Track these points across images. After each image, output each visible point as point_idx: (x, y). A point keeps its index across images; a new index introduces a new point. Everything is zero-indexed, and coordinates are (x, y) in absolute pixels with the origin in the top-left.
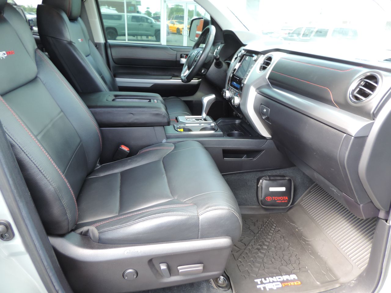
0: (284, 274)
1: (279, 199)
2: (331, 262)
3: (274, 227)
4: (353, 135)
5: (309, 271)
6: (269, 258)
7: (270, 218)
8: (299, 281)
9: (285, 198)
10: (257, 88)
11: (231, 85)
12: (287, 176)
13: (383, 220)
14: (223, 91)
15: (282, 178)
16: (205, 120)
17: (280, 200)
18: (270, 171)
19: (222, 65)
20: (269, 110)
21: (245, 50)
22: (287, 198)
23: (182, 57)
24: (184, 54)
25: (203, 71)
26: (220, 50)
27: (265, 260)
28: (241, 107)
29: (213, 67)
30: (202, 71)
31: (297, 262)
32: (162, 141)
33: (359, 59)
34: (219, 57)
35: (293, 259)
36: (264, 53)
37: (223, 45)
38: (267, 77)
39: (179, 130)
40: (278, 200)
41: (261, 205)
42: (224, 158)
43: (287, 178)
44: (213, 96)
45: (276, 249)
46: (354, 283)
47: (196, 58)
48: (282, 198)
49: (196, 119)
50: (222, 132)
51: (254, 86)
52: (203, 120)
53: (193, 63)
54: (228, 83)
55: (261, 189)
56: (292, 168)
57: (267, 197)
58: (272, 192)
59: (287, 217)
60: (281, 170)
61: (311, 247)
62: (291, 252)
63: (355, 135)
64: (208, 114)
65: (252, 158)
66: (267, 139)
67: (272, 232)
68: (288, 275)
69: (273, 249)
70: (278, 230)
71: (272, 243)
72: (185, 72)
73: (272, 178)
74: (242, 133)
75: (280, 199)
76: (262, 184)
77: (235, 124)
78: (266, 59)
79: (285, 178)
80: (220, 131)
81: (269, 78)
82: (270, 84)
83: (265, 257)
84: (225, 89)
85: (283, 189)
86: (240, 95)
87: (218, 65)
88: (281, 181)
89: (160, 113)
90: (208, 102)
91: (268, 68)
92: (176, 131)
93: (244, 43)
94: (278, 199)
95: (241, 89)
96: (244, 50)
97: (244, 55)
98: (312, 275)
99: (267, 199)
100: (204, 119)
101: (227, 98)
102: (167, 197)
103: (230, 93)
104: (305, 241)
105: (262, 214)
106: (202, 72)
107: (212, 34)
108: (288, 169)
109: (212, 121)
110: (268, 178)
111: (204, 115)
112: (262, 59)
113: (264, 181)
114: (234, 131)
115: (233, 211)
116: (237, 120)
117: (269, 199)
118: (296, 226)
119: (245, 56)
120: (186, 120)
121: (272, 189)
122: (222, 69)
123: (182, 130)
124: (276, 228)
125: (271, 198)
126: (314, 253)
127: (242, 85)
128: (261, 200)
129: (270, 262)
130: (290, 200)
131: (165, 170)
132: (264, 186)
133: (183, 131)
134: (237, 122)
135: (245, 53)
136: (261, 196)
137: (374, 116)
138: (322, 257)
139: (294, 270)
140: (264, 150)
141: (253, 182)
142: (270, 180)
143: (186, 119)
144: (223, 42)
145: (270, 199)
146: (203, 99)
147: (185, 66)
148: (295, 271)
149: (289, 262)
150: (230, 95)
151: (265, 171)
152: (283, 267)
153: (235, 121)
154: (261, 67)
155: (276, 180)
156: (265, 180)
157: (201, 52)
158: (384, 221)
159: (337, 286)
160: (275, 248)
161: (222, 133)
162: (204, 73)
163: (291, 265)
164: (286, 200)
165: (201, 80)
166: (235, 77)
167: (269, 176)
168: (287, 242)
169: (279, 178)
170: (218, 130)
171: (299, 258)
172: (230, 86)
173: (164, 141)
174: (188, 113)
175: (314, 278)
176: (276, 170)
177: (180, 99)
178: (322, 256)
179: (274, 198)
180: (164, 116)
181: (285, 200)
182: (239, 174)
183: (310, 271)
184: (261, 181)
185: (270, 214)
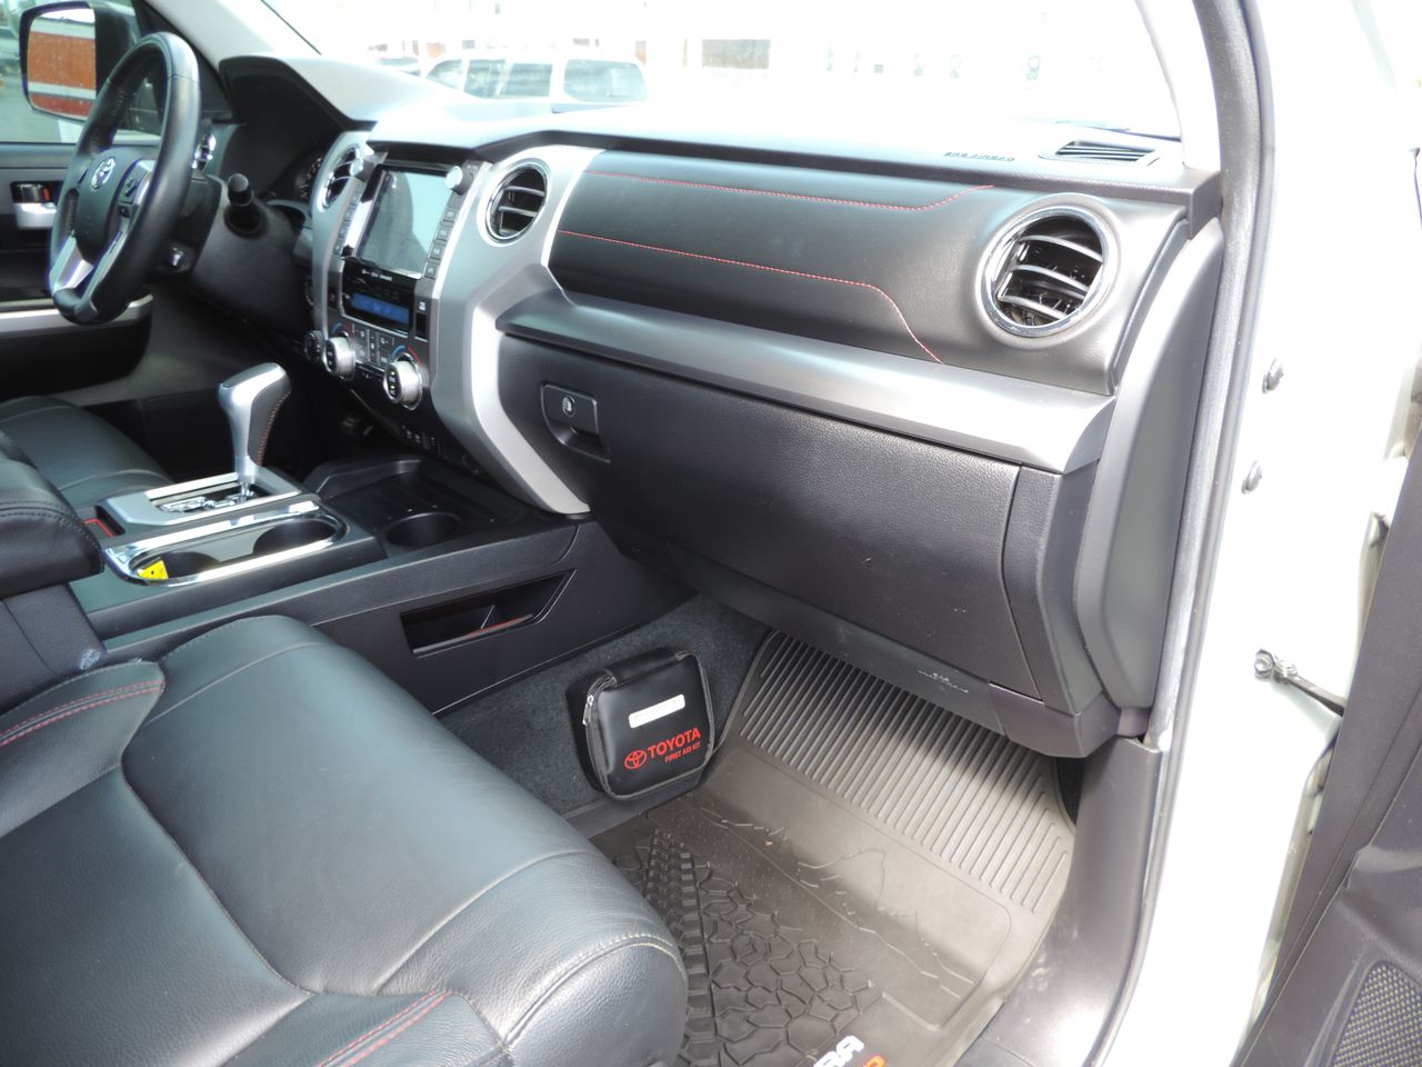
0: (815, 1052)
1: (671, 749)
2: (934, 924)
3: (688, 866)
4: (1061, 468)
5: (884, 995)
6: (735, 1011)
7: (657, 832)
8: (874, 1055)
9: (691, 735)
10: (503, 311)
11: (351, 310)
12: (678, 649)
13: (1130, 741)
14: (314, 342)
15: (663, 662)
16: (259, 490)
17: (676, 749)
18: (605, 647)
19: (265, 219)
20: (595, 403)
21: (378, 147)
22: (696, 733)
23: (19, 195)
24: (35, 183)
25: (177, 257)
26: (222, 152)
27: (725, 1030)
28: (441, 405)
29: (219, 235)
30: (172, 259)
31: (833, 975)
32: (77, 659)
33: (964, 155)
34: (249, 188)
35: (813, 971)
36: (493, 152)
37: (231, 129)
38: (545, 261)
39: (143, 573)
40: (668, 753)
41: (609, 798)
42: (415, 651)
43: (680, 657)
44: (274, 375)
45: (738, 957)
46: (1047, 975)
47: (122, 197)
48: (680, 740)
49: (209, 496)
50: (372, 534)
51: (488, 306)
52: (245, 492)
53: (113, 222)
54: (332, 304)
55: (598, 733)
56: (679, 609)
57: (628, 759)
58: (641, 727)
59: (713, 805)
60: (644, 630)
61: (844, 892)
62: (795, 947)
63: (1067, 466)
64: (268, 461)
65: (530, 616)
66: (577, 523)
67: (691, 889)
68: (830, 1050)
69: (728, 961)
70: (706, 875)
71: (713, 940)
72: (69, 272)
73: (628, 674)
74: (452, 515)
75: (674, 745)
76: (596, 710)
77: (397, 477)
78: (511, 179)
79: (672, 659)
80: (358, 530)
81: (552, 265)
82: (561, 288)
83: (717, 1014)
84: (320, 329)
85: (677, 703)
86: (421, 355)
87: (244, 220)
88: (663, 676)
89: (25, 517)
90: (259, 404)
91: (535, 222)
92: (131, 580)
93: (353, 113)
94: (668, 748)
95: (421, 324)
96: (370, 143)
97: (380, 168)
98: (902, 1008)
99: (630, 763)
100: (252, 488)
101: (343, 370)
102: (261, 998)
103: (355, 345)
104: (814, 875)
105: (618, 827)
106: (175, 263)
107: (185, 74)
108: (666, 619)
109: (295, 493)
110: (614, 678)
111: (250, 469)
112: (490, 181)
113: (604, 696)
114: (412, 514)
115: (646, 940)
116: (401, 462)
117: (636, 761)
118: (756, 828)
119: (384, 173)
120: (158, 506)
121: (638, 719)
122: (264, 240)
123: (158, 571)
124: (697, 867)
125: (643, 752)
126: (866, 913)
127: (422, 307)
128: (609, 776)
129: (746, 1028)
130: (708, 735)
131: (172, 831)
132: (605, 718)
133: (165, 576)
134: (403, 466)
135: (382, 160)
136: (606, 759)
137: (1104, 379)
138: (896, 915)
139: (840, 1019)
140: (571, 571)
141: (554, 709)
142: (622, 684)
143: (155, 503)
144: (229, 115)
145: (641, 760)
146: (228, 395)
147: (61, 244)
148: (841, 1022)
149: (803, 991)
150: (359, 357)
151: (587, 652)
152: (798, 1023)
153: (395, 468)
154: (496, 215)
155: (643, 677)
156: (605, 690)
157: (148, 166)
158: (1135, 743)
159: (995, 1005)
160: (734, 954)
161: (371, 538)
162: (184, 268)
163: (817, 1002)
164: (697, 739)
165: (148, 299)
166: (364, 272)
167: (616, 667)
168: (761, 907)
169: (652, 665)
170: (348, 527)
171: (830, 959)
172: (348, 313)
173: (89, 657)
174: (147, 472)
175: (911, 1014)
176: (627, 636)
177: (66, 403)
178: (895, 913)
179: (655, 750)
180: (57, 532)
181: (691, 744)
182: (489, 698)
183: (888, 992)
184: (590, 699)
185: (646, 814)
